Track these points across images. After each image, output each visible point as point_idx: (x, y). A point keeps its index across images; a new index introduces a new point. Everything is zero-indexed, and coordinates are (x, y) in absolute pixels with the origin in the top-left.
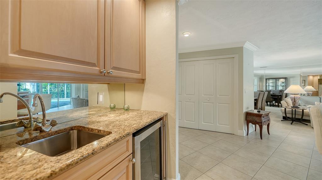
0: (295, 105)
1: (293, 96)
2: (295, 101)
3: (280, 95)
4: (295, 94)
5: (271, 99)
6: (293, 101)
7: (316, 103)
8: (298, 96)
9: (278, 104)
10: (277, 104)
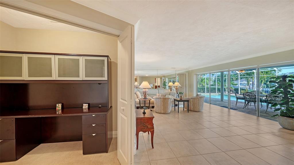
0: (145, 97)
1: (144, 90)
2: (145, 94)
4: (145, 88)
7: (157, 94)
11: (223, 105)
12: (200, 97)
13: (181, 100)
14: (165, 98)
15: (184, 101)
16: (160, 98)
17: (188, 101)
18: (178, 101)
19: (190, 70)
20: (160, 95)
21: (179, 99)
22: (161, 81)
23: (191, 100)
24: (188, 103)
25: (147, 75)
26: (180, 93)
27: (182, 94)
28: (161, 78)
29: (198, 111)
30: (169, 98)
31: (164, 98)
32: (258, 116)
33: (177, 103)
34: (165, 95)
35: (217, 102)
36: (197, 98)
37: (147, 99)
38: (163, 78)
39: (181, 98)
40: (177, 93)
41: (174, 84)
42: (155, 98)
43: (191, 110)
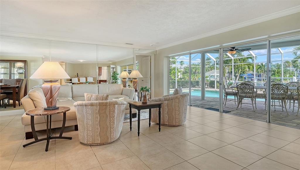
0: (51, 104)
1: (48, 85)
2: (51, 96)
3: (18, 87)
4: (51, 81)
5: (1, 95)
6: (48, 95)
7: (85, 94)
8: (57, 84)
9: (14, 102)
10: (11, 102)
11: (208, 107)
12: (182, 96)
13: (144, 106)
14: (107, 103)
15: (150, 107)
16: (92, 105)
17: (159, 106)
18: (139, 108)
19: (157, 50)
20: (94, 96)
21: (140, 104)
22: (109, 72)
23: (165, 102)
24: (160, 109)
25: (81, 61)
26: (142, 89)
27: (148, 90)
28: (109, 67)
29: (177, 124)
30: (116, 103)
31: (103, 103)
32: (269, 122)
33: (135, 111)
34: (105, 95)
35: (198, 102)
36: (177, 98)
37: (58, 108)
38: (112, 66)
39: (144, 100)
40: (136, 91)
41: (130, 73)
42: (78, 106)
43: (164, 125)
